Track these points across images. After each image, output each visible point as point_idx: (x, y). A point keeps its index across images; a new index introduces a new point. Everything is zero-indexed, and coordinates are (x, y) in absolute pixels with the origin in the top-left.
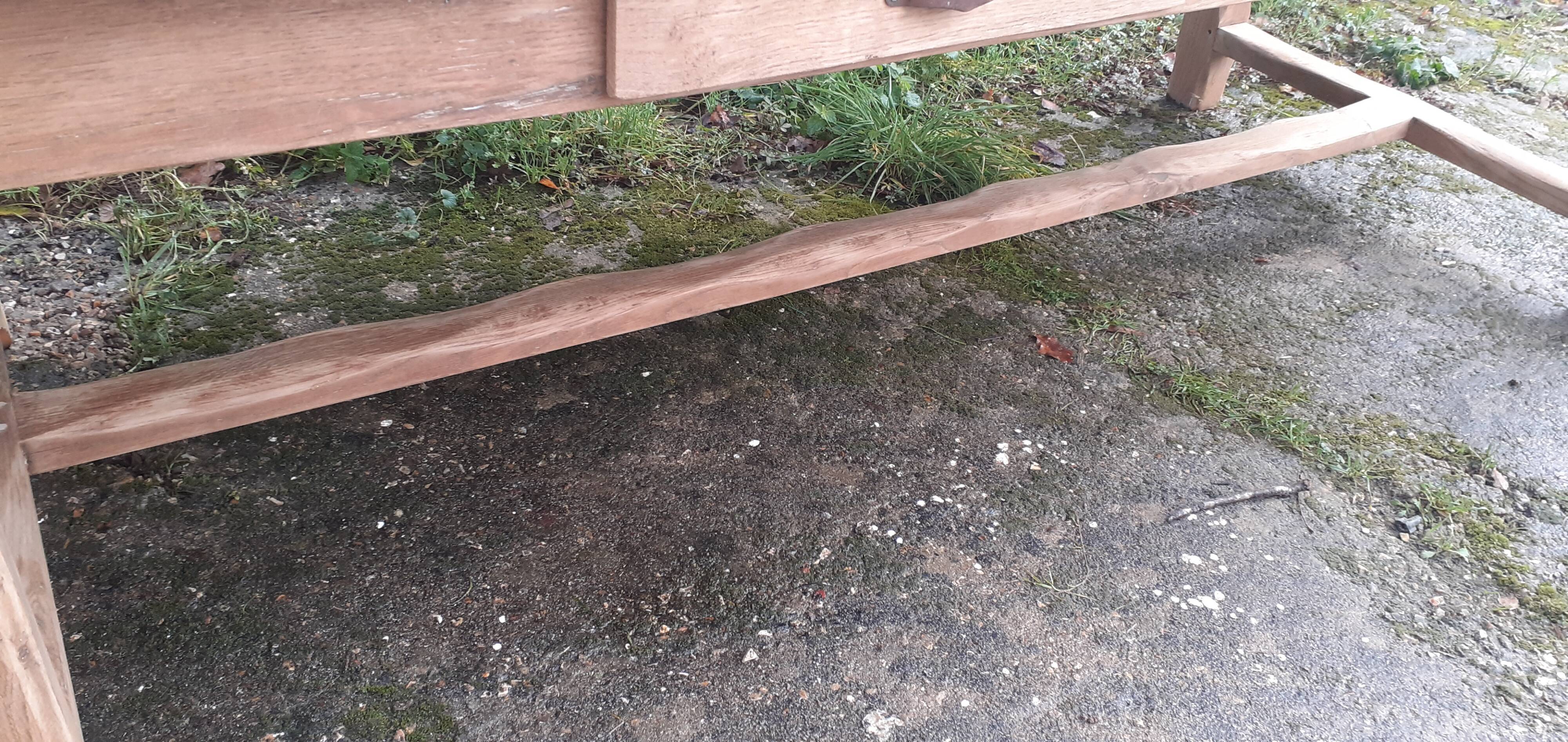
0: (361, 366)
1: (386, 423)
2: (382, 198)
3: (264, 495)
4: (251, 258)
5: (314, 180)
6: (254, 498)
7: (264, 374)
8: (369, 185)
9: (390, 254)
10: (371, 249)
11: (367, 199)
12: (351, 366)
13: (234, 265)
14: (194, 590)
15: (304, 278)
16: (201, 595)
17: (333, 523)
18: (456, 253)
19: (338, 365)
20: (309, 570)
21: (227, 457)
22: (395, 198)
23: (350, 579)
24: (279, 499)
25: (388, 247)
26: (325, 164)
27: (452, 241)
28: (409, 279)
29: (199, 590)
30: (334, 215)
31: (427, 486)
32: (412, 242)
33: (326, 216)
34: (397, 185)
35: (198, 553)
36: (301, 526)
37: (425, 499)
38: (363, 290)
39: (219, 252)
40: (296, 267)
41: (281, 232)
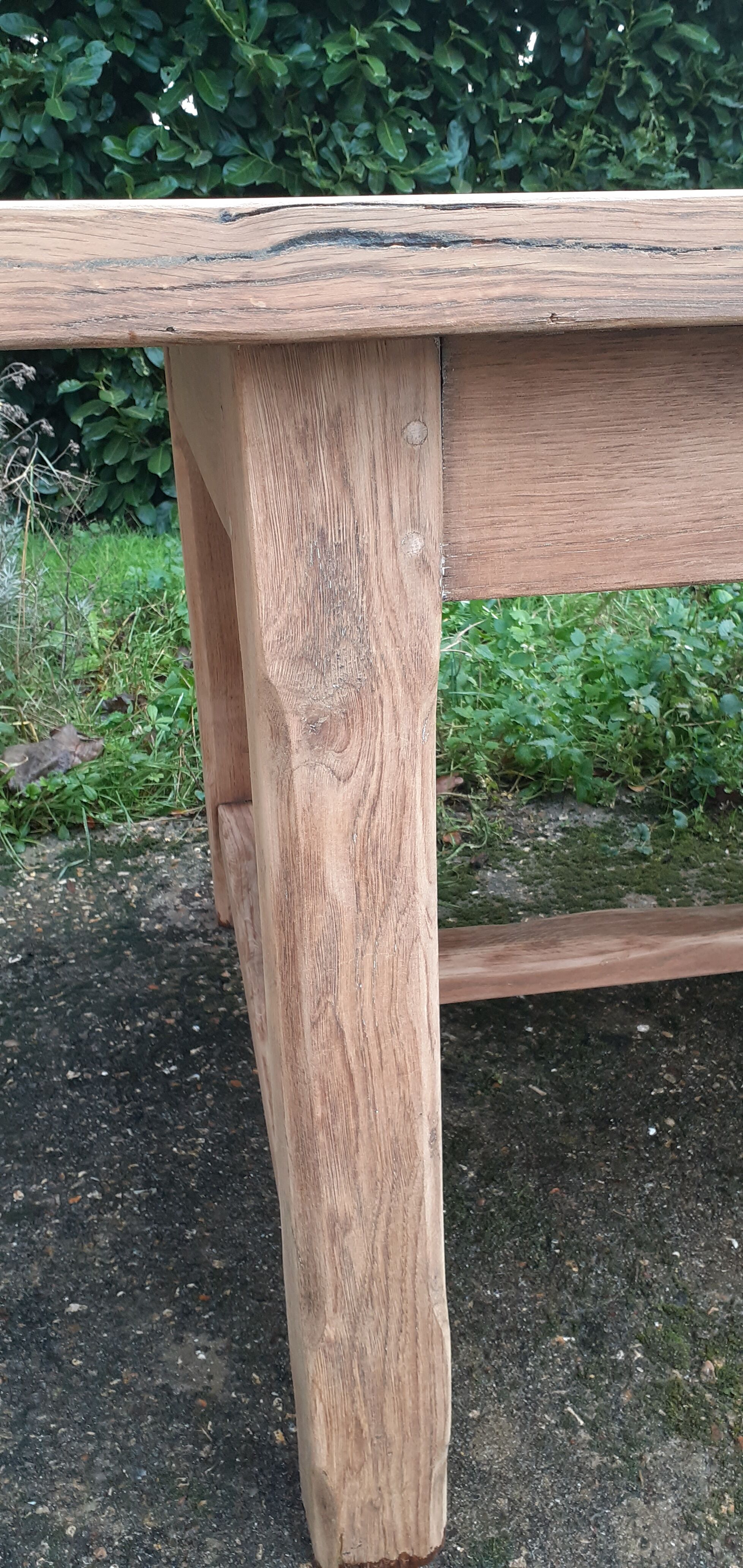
0: (651, 947)
1: (643, 1028)
2: (609, 818)
3: (527, 1082)
4: (491, 862)
5: (541, 798)
6: (516, 1085)
7: (554, 943)
8: (594, 806)
9: (625, 868)
10: (605, 862)
11: (595, 818)
12: (641, 946)
13: (476, 866)
14: (465, 1168)
15: (542, 883)
16: (472, 1174)
17: (602, 1123)
18: (691, 872)
19: (628, 943)
20: (581, 1167)
21: (486, 1039)
22: (622, 818)
23: (627, 1183)
24: (541, 1089)
25: (621, 860)
26: (553, 785)
27: (687, 860)
28: (647, 892)
29: (470, 1169)
30: (564, 830)
31: (697, 1099)
32: (644, 858)
33: (556, 831)
34: (622, 807)
35: (466, 1131)
36: (567, 1120)
37: (697, 1111)
38: (602, 898)
39: (459, 855)
40: (534, 873)
41: (515, 841)
